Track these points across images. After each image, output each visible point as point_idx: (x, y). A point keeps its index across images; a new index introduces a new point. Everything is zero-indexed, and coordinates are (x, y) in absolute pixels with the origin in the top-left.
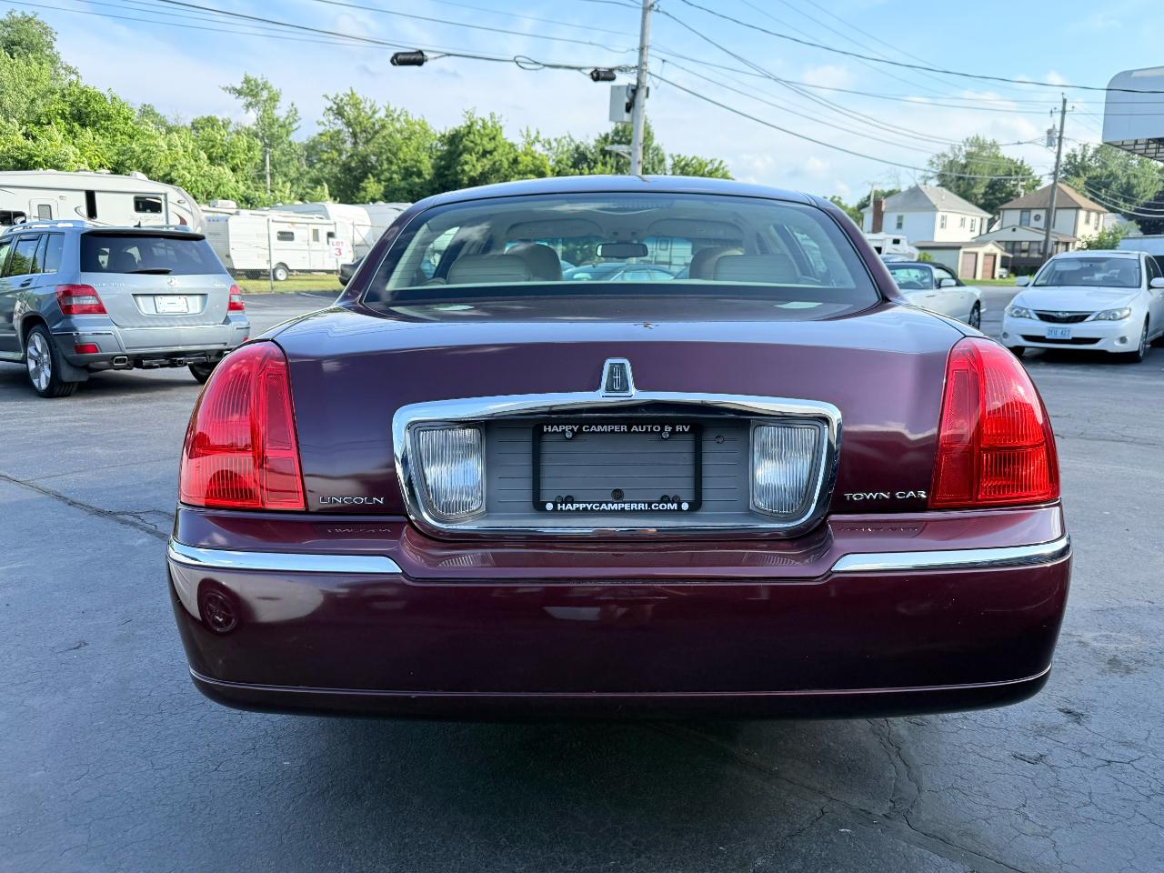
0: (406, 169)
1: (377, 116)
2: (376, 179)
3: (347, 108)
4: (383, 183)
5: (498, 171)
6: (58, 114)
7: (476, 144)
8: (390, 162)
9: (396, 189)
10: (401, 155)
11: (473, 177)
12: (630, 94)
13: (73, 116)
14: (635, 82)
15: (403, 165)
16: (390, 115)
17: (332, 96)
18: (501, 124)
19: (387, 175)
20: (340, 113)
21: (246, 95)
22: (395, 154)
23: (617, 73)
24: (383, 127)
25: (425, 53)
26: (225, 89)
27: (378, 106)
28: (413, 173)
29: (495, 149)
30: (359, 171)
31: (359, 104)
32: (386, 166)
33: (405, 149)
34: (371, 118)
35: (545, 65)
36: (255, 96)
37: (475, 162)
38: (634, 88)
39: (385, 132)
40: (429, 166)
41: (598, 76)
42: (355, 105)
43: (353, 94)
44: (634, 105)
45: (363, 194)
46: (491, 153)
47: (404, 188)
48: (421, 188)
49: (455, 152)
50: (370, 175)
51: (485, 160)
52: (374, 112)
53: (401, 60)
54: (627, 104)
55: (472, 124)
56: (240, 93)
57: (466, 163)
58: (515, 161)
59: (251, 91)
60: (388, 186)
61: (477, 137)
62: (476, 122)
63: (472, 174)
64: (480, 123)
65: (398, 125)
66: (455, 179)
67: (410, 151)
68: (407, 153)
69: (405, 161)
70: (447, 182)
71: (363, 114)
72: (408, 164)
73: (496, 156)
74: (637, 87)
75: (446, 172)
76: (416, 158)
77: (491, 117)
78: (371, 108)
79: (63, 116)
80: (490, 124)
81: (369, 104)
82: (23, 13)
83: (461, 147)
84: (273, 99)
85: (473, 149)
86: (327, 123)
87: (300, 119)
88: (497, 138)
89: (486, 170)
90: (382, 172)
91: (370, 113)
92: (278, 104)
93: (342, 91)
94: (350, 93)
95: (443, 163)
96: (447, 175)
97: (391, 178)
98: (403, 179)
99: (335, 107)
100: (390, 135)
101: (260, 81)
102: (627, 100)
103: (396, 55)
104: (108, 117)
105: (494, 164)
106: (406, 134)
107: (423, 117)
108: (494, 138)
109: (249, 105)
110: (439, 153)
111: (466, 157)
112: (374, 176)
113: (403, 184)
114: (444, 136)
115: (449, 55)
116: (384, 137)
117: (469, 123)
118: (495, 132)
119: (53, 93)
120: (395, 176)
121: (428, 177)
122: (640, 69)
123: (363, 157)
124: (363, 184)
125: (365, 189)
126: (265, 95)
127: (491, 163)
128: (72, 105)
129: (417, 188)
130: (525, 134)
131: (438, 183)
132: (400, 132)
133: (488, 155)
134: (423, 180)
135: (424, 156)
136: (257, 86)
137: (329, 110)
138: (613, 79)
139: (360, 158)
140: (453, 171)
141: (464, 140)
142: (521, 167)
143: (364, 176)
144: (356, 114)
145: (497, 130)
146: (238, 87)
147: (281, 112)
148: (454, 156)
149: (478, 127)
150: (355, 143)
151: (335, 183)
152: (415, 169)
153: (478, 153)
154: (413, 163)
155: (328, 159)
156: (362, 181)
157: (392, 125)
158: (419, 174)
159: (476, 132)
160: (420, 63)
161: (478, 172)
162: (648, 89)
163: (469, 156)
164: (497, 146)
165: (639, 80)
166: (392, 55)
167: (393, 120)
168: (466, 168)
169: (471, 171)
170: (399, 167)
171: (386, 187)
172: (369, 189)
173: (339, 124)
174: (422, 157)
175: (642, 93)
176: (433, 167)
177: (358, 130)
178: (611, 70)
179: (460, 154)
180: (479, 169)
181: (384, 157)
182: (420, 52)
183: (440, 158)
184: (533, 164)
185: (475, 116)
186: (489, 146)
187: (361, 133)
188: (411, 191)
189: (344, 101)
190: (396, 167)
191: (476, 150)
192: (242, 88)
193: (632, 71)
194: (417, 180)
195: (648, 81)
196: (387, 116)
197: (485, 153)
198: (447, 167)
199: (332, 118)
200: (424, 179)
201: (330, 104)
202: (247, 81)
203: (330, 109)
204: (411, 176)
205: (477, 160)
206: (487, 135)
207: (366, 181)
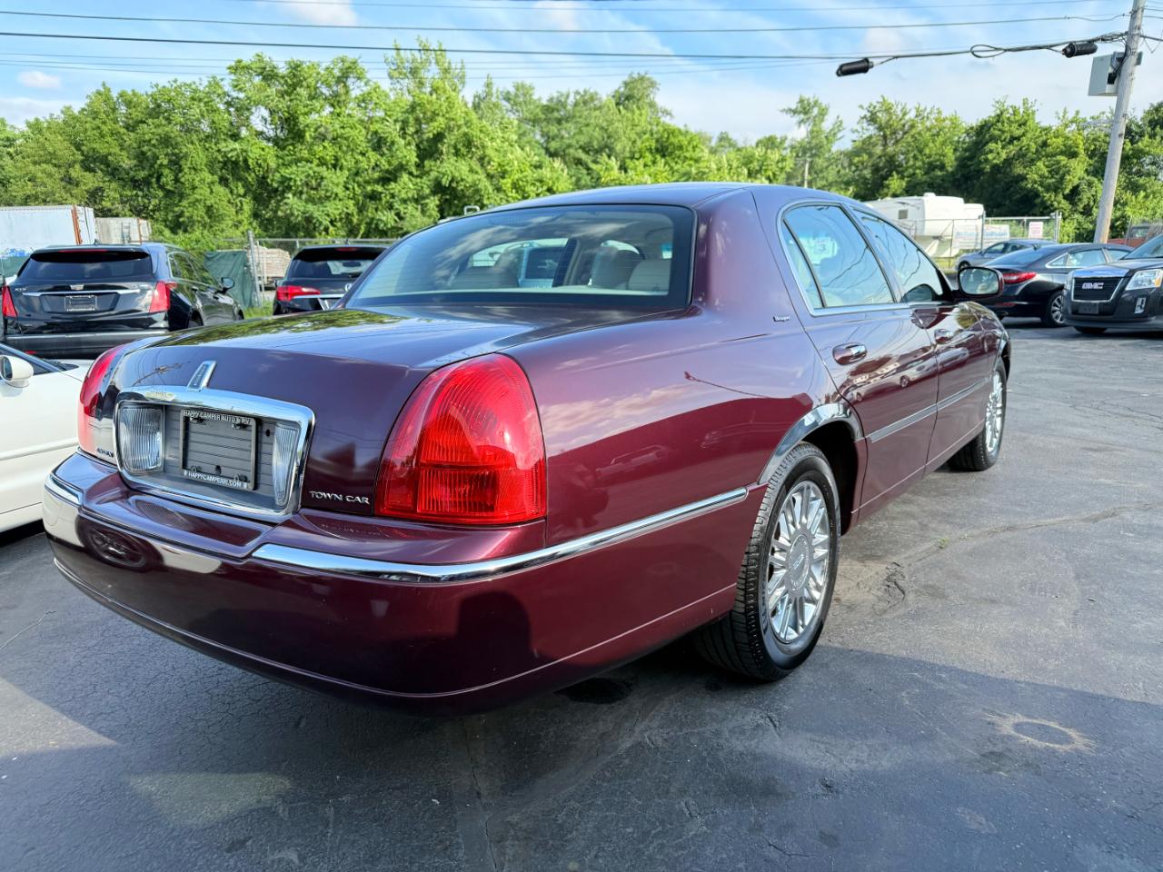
0: (930, 164)
1: (907, 117)
2: (900, 176)
3: (879, 115)
4: (906, 179)
5: (1024, 155)
6: (647, 149)
7: (1003, 132)
8: (915, 158)
9: (917, 184)
10: (927, 151)
11: (996, 165)
12: (1115, 63)
13: (657, 150)
14: (1123, 50)
15: (927, 160)
16: (920, 115)
17: (866, 106)
18: (1034, 108)
19: (911, 171)
20: (872, 119)
21: (800, 112)
22: (921, 151)
23: (1098, 44)
24: (912, 126)
25: (870, 60)
26: (783, 111)
27: (908, 108)
28: (936, 167)
29: (1024, 135)
30: (886, 170)
31: (891, 108)
32: (911, 163)
33: (931, 145)
34: (901, 120)
35: (1005, 50)
36: (806, 113)
37: (1000, 149)
38: (1121, 56)
39: (914, 131)
40: (953, 158)
41: (1072, 51)
42: (888, 110)
43: (884, 100)
44: (1120, 75)
45: (886, 190)
46: (1018, 139)
47: (925, 182)
48: (943, 180)
49: (981, 142)
50: (894, 173)
51: (1011, 147)
52: (905, 114)
53: (845, 71)
54: (1110, 75)
55: (1002, 113)
56: (795, 112)
57: (991, 151)
58: (1045, 144)
59: (804, 109)
60: (910, 181)
61: (1006, 125)
62: (1007, 110)
63: (995, 161)
64: (1011, 111)
65: (928, 124)
66: (977, 169)
67: (936, 146)
68: (933, 149)
69: (930, 156)
70: (970, 172)
71: (894, 117)
72: (932, 159)
73: (1025, 141)
74: (1125, 54)
75: (969, 163)
76: (940, 152)
77: (1024, 104)
78: (902, 111)
79: (650, 150)
80: (1021, 110)
81: (900, 107)
82: (639, 74)
83: (987, 136)
84: (823, 113)
85: (1000, 137)
86: (860, 130)
87: (844, 129)
88: (1028, 123)
89: (1011, 155)
90: (907, 169)
91: (901, 116)
92: (826, 117)
93: (875, 99)
94: (882, 100)
95: (967, 154)
96: (969, 166)
97: (914, 174)
98: (926, 173)
99: (869, 114)
100: (919, 133)
101: (811, 101)
102: (1111, 70)
103: (841, 66)
104: (681, 148)
105: (1021, 149)
106: (934, 131)
107: (956, 112)
108: (1024, 124)
109: (802, 121)
110: (965, 146)
111: (992, 146)
112: (898, 174)
113: (925, 178)
114: (972, 128)
115: (897, 57)
116: (913, 136)
117: (998, 112)
118: (1026, 118)
119: (645, 134)
120: (918, 171)
121: (950, 169)
122: (1131, 35)
123: (890, 158)
124: (887, 182)
125: (888, 187)
126: (816, 111)
127: (1019, 147)
128: (657, 141)
129: (939, 181)
130: (1061, 115)
131: (960, 173)
132: (929, 130)
133: (1015, 142)
134: (945, 173)
135: (949, 151)
136: (809, 104)
137: (863, 118)
138: (1093, 51)
139: (887, 158)
140: (976, 160)
141: (992, 129)
142: (1049, 150)
143: (889, 175)
144: (888, 118)
145: (1028, 115)
146: (794, 107)
147: (827, 125)
148: (980, 146)
149: (1008, 115)
150: (885, 145)
151: (863, 183)
152: (938, 163)
153: (1005, 140)
154: (937, 157)
155: (858, 162)
156: (886, 180)
157: (922, 123)
158: (942, 167)
159: (1006, 121)
160: (865, 70)
161: (1002, 159)
162: (1140, 55)
163: (994, 145)
164: (1027, 131)
165: (1127, 47)
166: (837, 68)
167: (923, 118)
168: (990, 156)
169: (994, 159)
170: (923, 162)
171: (908, 182)
172: (892, 186)
173: (872, 130)
174: (946, 151)
175: (1132, 59)
176: (956, 159)
177: (888, 133)
178: (1091, 42)
179: (987, 143)
180: (1004, 156)
181: (912, 155)
182: (866, 60)
183: (965, 150)
184: (1064, 145)
185: (1006, 105)
186: (1018, 133)
187: (891, 135)
188: (932, 184)
189: (877, 108)
190: (920, 163)
191: (1003, 138)
192: (797, 108)
193: (1120, 38)
194: (939, 173)
195: (1141, 46)
196: (916, 116)
197: (1013, 139)
198: (971, 158)
199: (865, 125)
200: (947, 171)
201: (864, 113)
202: (801, 101)
203: (865, 117)
204: (933, 170)
205: (1003, 147)
206: (1016, 121)
207: (890, 178)
